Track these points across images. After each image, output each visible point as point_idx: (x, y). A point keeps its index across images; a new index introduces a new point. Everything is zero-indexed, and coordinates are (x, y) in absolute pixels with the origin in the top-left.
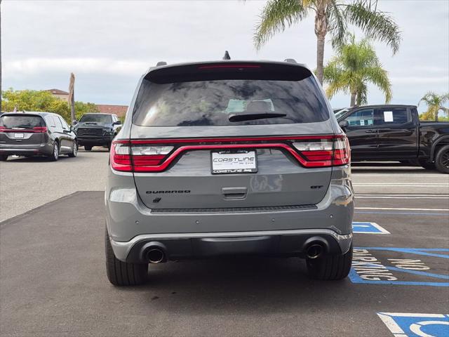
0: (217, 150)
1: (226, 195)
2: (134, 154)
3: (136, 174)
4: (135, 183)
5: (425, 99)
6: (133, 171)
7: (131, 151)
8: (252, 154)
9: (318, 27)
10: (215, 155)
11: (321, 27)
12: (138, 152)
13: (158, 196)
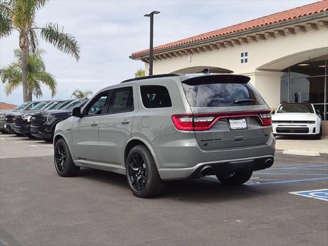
0: (231, 119)
1: (236, 140)
2: (195, 121)
3: (196, 132)
4: (195, 136)
5: (74, 94)
6: (194, 130)
7: (193, 120)
8: (244, 120)
9: (22, 42)
10: (230, 121)
11: (24, 42)
12: (197, 120)
13: (207, 142)
